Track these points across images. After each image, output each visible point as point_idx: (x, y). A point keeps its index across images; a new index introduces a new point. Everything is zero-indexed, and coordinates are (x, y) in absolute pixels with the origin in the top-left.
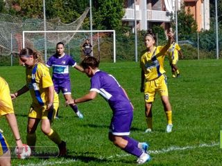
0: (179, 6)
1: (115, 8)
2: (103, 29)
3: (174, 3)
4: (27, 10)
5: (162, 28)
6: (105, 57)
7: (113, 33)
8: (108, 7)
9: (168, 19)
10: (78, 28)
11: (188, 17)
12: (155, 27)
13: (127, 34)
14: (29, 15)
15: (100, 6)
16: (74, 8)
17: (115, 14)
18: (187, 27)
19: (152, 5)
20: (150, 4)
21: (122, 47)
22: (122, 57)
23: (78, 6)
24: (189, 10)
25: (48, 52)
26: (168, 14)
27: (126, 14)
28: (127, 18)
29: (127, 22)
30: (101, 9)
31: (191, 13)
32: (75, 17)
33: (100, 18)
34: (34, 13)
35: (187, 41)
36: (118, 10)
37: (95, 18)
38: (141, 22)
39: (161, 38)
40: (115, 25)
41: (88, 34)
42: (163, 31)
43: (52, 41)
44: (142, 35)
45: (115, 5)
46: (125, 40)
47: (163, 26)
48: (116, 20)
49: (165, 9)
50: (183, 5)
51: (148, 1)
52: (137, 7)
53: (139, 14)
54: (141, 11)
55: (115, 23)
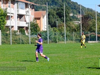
0: (32, 20)
1: (2, 20)
5: (24, 30)
9: (27, 25)
11: (36, 25)
12: (21, 29)
13: (8, 32)
17: (2, 23)
18: (35, 29)
19: (20, 19)
20: (19, 19)
21: (5, 38)
22: (5, 42)
24: (36, 22)
26: (27, 23)
27: (7, 23)
28: (8, 25)
29: (8, 27)
35: (35, 35)
38: (14, 27)
39: (23, 34)
40: (2, 28)
42: (24, 31)
44: (14, 32)
46: (7, 35)
47: (25, 28)
48: (2, 26)
49: (25, 21)
50: (34, 19)
51: (18, 18)
52: (13, 20)
53: (13, 23)
54: (14, 22)
55: (2, 27)
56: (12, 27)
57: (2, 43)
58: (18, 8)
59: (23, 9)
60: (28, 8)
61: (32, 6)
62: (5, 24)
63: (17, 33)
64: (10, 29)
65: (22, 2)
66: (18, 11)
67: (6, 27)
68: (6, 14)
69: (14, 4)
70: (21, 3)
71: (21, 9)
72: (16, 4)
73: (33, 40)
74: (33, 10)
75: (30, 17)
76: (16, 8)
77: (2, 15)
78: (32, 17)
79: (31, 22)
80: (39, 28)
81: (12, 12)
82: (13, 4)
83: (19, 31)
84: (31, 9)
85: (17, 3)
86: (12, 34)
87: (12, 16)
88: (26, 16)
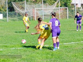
2: (64, 7)
6: (64, 17)
7: (67, 8)
10: (55, 7)
13: (73, 9)
21: (71, 13)
22: (71, 17)
25: (44, 16)
27: (73, 1)
28: (73, 3)
29: (73, 4)
32: (54, 3)
33: (63, 3)
34: (39, 2)
37: (61, 3)
38: (78, 4)
40: (68, 5)
41: (58, 9)
44: (78, 9)
46: (72, 11)
48: (69, 4)
53: (78, 1)
56: (77, 4)
57: (69, 17)
62: (71, 3)
63: (80, 9)
64: (75, 6)
67: (72, 4)
83: (82, 7)
86: (76, 10)
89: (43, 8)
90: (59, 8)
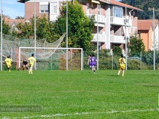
1: (86, 33)
3: (130, 31)
4: (25, 33)
8: (81, 33)
9: (125, 42)
10: (58, 46)
11: (139, 41)
12: (115, 47)
14: (27, 36)
15: (76, 31)
16: (58, 32)
17: (86, 37)
18: (138, 48)
19: (115, 32)
20: (113, 31)
22: (88, 66)
23: (61, 31)
24: (139, 36)
26: (125, 38)
27: (94, 37)
29: (95, 43)
30: (77, 34)
31: (141, 38)
32: (58, 38)
33: (76, 39)
36: (89, 35)
37: (72, 39)
38: (106, 43)
40: (86, 45)
41: (65, 51)
43: (39, 55)
44: (105, 52)
45: (86, 31)
47: (121, 46)
48: (87, 41)
49: (123, 35)
50: (137, 32)
51: (111, 29)
52: (104, 33)
53: (104, 38)
54: (106, 36)
55: (86, 43)
56: (102, 44)
57: (84, 67)
58: (111, 15)
59: (119, 17)
60: (129, 15)
61: (134, 13)
62: (91, 39)
63: (108, 54)
65: (118, 6)
66: (112, 19)
68: (93, 25)
69: (106, 10)
70: (117, 8)
71: (117, 16)
72: (109, 9)
73: (131, 64)
74: (136, 18)
75: (130, 29)
76: (110, 15)
77: (87, 26)
78: (134, 29)
79: (131, 37)
80: (143, 46)
81: (103, 22)
82: (104, 8)
84: (133, 17)
85: (111, 8)
87: (102, 28)
88: (124, 27)
89: (35, 48)
90: (67, 48)
